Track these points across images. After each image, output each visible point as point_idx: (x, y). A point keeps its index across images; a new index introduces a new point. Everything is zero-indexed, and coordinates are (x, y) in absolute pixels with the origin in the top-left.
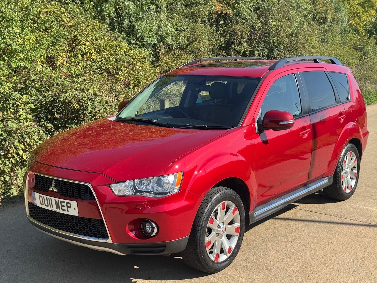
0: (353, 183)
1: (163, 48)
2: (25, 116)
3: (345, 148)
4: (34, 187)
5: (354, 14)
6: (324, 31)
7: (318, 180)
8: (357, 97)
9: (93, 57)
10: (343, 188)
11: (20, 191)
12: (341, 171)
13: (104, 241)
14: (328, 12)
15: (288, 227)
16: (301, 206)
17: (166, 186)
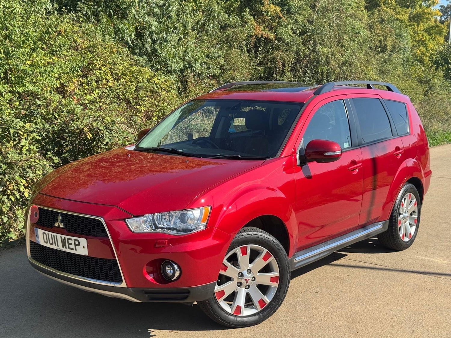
0: (412, 230)
1: (191, 76)
2: (28, 147)
3: (403, 188)
4: (37, 223)
5: (419, 41)
6: (382, 61)
7: (371, 224)
8: (420, 133)
9: (110, 84)
10: (401, 236)
11: (20, 235)
12: (398, 216)
13: (118, 285)
14: (388, 38)
15: (335, 278)
16: (351, 255)
17: (190, 222)
